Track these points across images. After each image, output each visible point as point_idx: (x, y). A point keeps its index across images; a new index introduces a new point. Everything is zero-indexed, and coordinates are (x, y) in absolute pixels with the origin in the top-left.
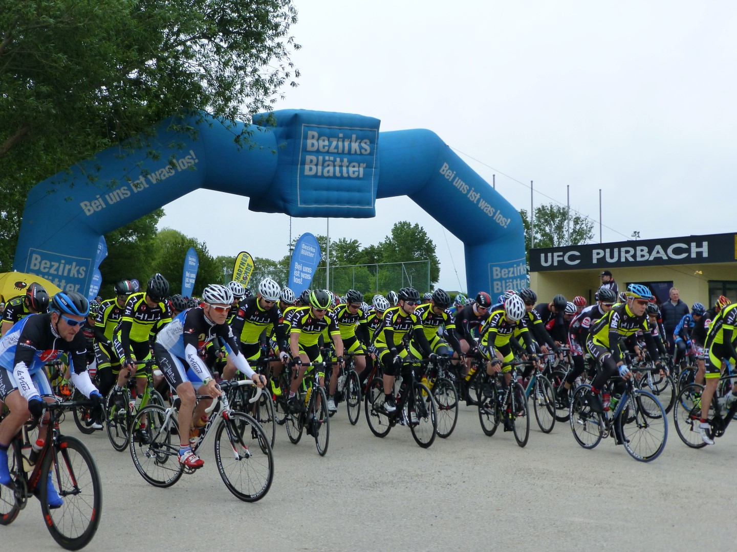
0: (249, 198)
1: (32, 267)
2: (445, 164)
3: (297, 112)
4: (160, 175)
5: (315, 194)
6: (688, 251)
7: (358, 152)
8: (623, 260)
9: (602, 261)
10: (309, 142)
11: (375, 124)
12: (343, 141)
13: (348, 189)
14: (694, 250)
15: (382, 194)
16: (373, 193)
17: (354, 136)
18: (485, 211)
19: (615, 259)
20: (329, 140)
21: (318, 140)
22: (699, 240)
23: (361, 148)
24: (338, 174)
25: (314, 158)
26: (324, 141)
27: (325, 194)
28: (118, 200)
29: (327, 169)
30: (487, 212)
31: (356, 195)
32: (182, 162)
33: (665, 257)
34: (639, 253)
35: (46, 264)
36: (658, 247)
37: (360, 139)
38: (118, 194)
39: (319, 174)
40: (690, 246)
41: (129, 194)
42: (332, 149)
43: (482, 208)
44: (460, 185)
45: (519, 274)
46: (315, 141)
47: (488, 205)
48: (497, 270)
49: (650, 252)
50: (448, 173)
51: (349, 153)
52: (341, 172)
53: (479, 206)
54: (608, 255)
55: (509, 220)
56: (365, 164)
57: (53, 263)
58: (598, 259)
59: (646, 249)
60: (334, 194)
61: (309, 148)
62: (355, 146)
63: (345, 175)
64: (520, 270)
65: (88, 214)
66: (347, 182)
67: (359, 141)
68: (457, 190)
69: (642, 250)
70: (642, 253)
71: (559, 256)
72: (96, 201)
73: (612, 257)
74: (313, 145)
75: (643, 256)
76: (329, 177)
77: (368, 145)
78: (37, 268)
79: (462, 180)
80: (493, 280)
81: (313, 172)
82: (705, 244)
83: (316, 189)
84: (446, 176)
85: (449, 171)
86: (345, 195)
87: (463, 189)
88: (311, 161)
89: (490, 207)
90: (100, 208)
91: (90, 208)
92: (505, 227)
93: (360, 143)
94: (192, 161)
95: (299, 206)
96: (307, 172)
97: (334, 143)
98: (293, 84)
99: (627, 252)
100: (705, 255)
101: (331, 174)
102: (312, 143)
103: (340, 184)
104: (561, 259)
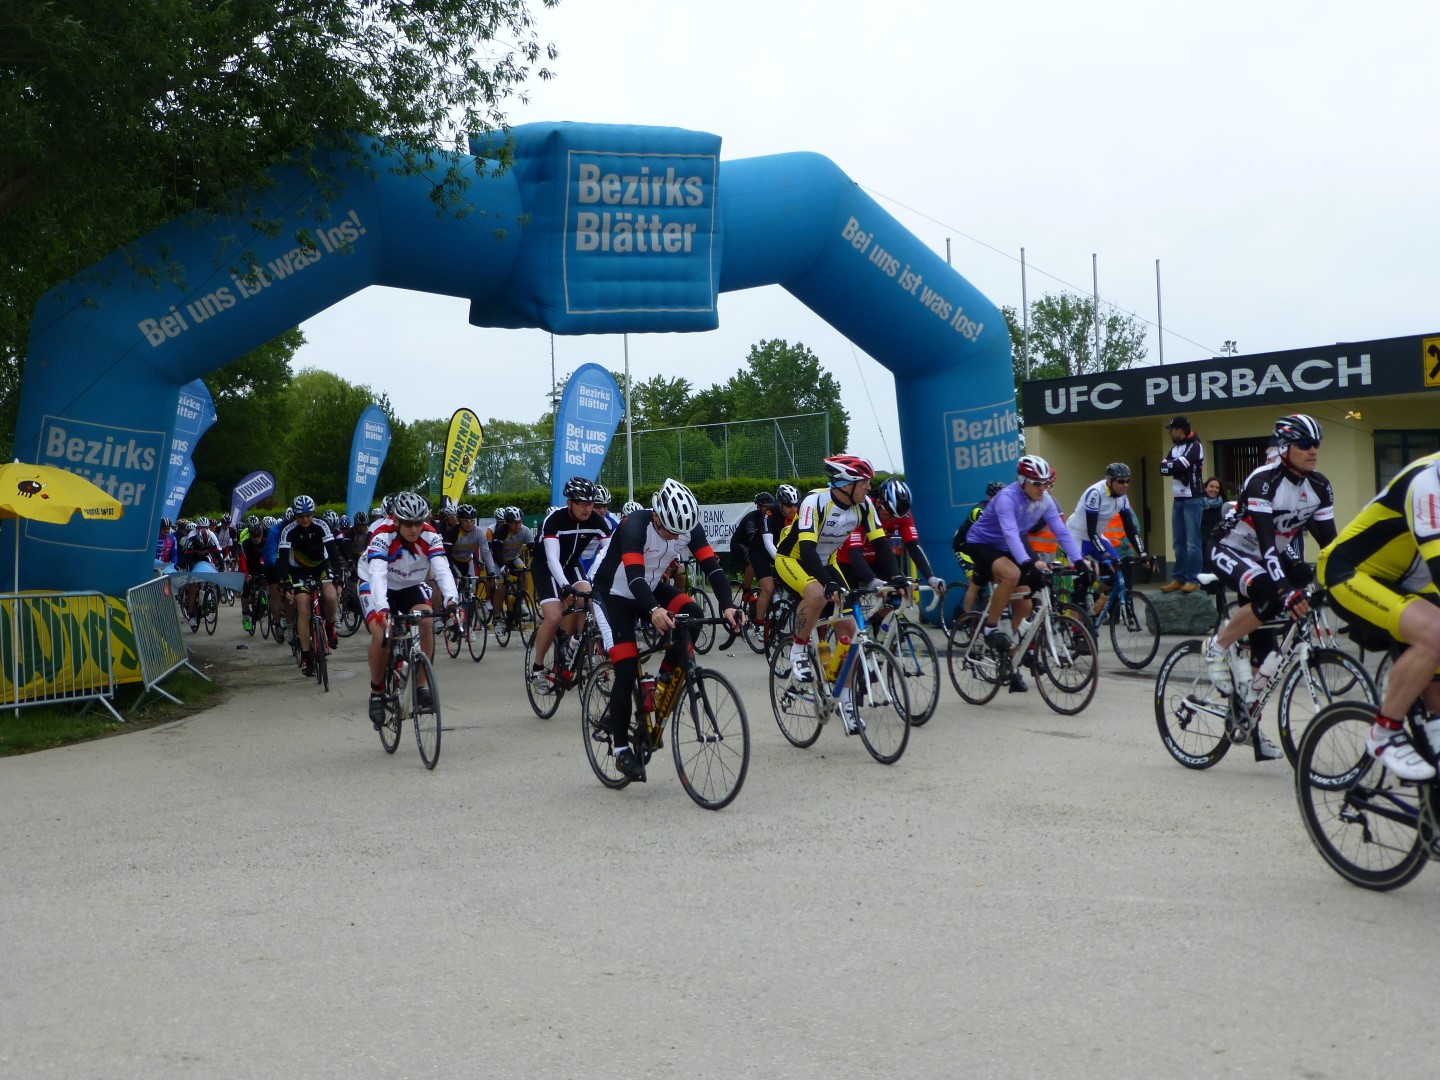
0: (468, 302)
1: (50, 452)
2: (852, 220)
3: (556, 128)
4: (292, 261)
5: (597, 287)
6: (1333, 373)
7: (680, 202)
8: (1206, 396)
9: (1165, 399)
10: (583, 185)
11: (712, 145)
12: (650, 182)
13: (664, 277)
14: (1344, 371)
15: (731, 282)
16: (712, 284)
17: (671, 172)
18: (933, 309)
19: (1191, 396)
20: (621, 181)
21: (600, 181)
22: (1352, 351)
23: (685, 194)
24: (642, 247)
25: (593, 217)
26: (611, 182)
27: (617, 287)
28: (213, 313)
29: (619, 238)
30: (937, 311)
31: (679, 287)
32: (335, 234)
33: (1287, 388)
34: (1236, 382)
35: (76, 445)
36: (1274, 369)
37: (683, 175)
38: (210, 301)
39: (606, 247)
40: (1335, 364)
41: (233, 300)
42: (628, 198)
43: (927, 304)
44: (883, 260)
45: (1003, 432)
46: (594, 185)
47: (938, 298)
48: (960, 425)
49: (1258, 380)
50: (857, 237)
51: (663, 203)
52: (648, 242)
53: (922, 299)
54: (1176, 387)
55: (981, 326)
56: (694, 226)
57: (90, 444)
58: (1156, 396)
59: (1249, 373)
60: (637, 287)
61: (583, 197)
62: (673, 189)
63: (656, 247)
64: (1005, 423)
65: (154, 343)
66: (660, 262)
67: (680, 180)
68: (877, 272)
69: (1242, 376)
70: (1243, 382)
71: (1080, 394)
72: (169, 318)
73: (1184, 391)
74: (590, 191)
75: (1244, 387)
76: (624, 254)
77: (699, 187)
78: (59, 454)
79: (886, 250)
80: (953, 445)
81: (593, 245)
82: (1366, 359)
83: (601, 278)
84: (854, 243)
85: (860, 233)
86: (658, 287)
87: (889, 267)
88: (589, 223)
89: (943, 301)
90: (178, 331)
91: (157, 332)
92: (974, 339)
93: (683, 183)
94: (354, 231)
95: (568, 312)
96: (581, 246)
97: (633, 186)
98: (544, 74)
99: (1214, 380)
100: (1366, 380)
101: (629, 247)
102: (589, 187)
103: (648, 266)
104: (1085, 398)
